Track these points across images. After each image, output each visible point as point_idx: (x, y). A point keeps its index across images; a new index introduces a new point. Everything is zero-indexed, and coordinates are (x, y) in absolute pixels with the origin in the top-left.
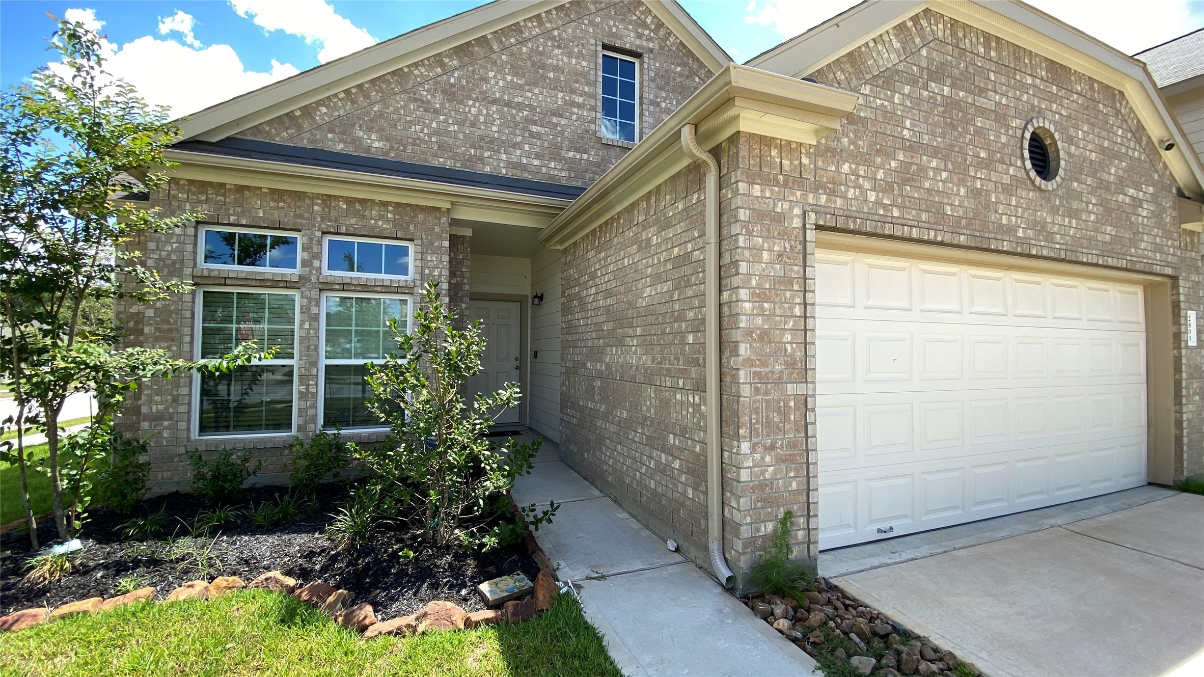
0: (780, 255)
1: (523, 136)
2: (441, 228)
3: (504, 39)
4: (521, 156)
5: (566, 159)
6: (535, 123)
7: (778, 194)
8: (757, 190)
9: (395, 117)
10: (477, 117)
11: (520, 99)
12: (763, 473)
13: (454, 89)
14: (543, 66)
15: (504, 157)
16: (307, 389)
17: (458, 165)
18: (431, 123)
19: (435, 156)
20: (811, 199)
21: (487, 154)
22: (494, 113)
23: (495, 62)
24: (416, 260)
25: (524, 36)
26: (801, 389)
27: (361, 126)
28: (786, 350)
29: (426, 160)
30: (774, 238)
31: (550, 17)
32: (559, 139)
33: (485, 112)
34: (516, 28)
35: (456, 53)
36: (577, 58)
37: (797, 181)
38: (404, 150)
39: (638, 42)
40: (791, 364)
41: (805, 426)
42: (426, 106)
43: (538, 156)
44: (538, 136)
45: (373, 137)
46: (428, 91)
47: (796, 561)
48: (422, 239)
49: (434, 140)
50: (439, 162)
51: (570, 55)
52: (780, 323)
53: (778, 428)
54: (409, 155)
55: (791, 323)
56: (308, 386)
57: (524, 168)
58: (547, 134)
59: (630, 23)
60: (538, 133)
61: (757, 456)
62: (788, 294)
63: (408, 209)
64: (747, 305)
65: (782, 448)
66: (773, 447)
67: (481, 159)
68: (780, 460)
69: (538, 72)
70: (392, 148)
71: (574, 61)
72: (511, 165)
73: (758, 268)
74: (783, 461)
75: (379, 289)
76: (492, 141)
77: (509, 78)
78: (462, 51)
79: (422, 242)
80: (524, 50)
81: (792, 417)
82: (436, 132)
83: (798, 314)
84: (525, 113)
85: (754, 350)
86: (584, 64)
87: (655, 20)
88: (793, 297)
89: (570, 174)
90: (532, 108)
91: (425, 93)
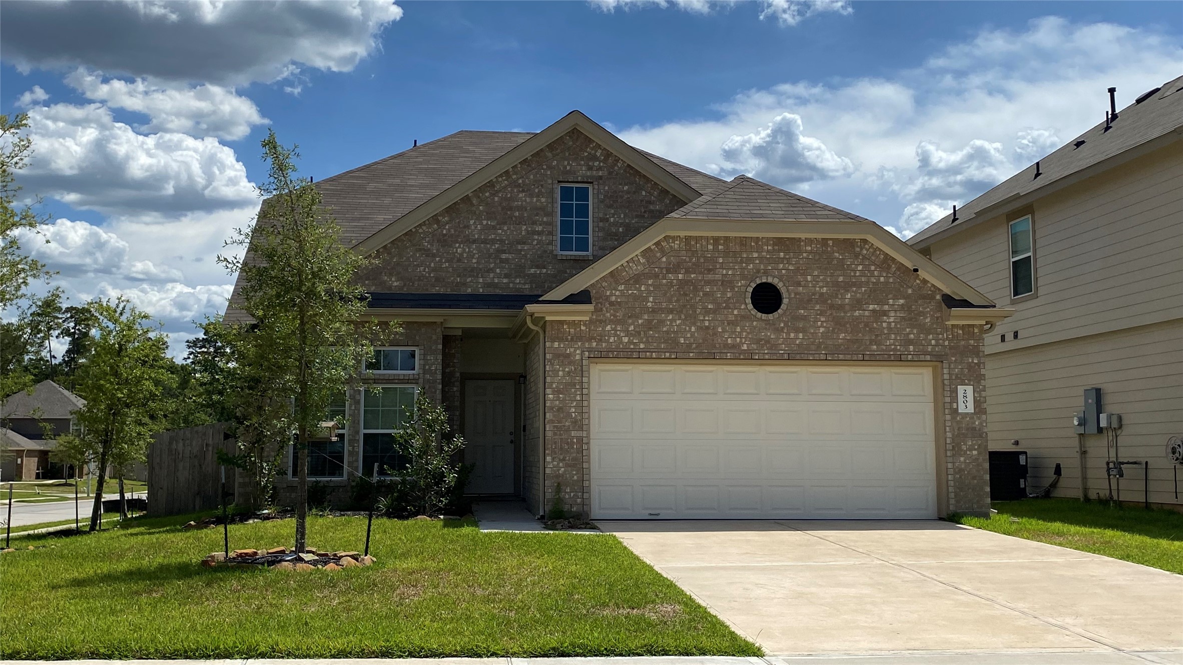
0: (569, 372)
1: (495, 263)
2: (437, 336)
3: (481, 195)
4: (493, 278)
5: (528, 275)
6: (504, 252)
7: (568, 345)
8: (556, 344)
9: (407, 263)
10: (461, 254)
11: (493, 236)
12: (559, 470)
13: (445, 238)
14: (511, 209)
15: (481, 280)
16: (353, 449)
17: (449, 290)
18: (430, 264)
19: (434, 286)
20: (587, 345)
21: (469, 280)
22: (474, 249)
23: (475, 213)
24: (420, 360)
25: (496, 189)
26: (579, 434)
27: (385, 274)
28: (572, 416)
29: (427, 290)
30: (566, 365)
31: (516, 170)
32: (523, 261)
33: (467, 250)
34: (491, 185)
35: (447, 212)
36: (538, 196)
37: (579, 337)
38: (413, 285)
39: (589, 173)
40: (575, 422)
41: (581, 451)
42: (428, 253)
43: (506, 276)
44: (507, 261)
45: (393, 279)
46: (428, 242)
47: (575, 512)
48: (424, 345)
49: (432, 275)
50: (436, 290)
51: (531, 196)
52: (569, 403)
53: (567, 451)
54: (417, 288)
55: (575, 404)
56: (354, 447)
57: (495, 286)
58: (514, 259)
59: (582, 159)
60: (507, 260)
61: (555, 463)
62: (573, 390)
63: (415, 325)
64: (551, 396)
65: (569, 460)
66: (564, 459)
67: (464, 284)
68: (567, 466)
69: (507, 213)
70: (405, 285)
71: (535, 199)
72: (487, 285)
73: (556, 379)
74: (570, 466)
75: (396, 381)
76: (473, 269)
77: (485, 222)
78: (452, 210)
79: (424, 347)
80: (496, 199)
81: (575, 446)
82: (434, 270)
83: (579, 399)
84: (497, 246)
85: (554, 416)
86: (543, 200)
87: (604, 152)
88: (576, 391)
89: (532, 286)
90: (502, 241)
91: (426, 244)
